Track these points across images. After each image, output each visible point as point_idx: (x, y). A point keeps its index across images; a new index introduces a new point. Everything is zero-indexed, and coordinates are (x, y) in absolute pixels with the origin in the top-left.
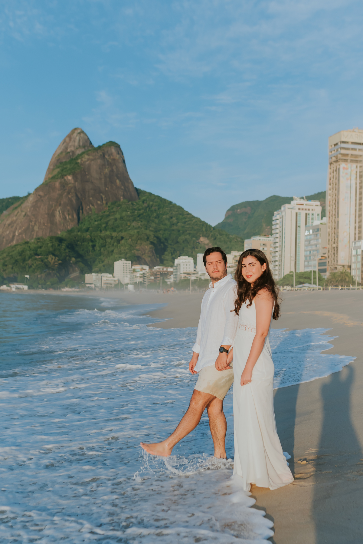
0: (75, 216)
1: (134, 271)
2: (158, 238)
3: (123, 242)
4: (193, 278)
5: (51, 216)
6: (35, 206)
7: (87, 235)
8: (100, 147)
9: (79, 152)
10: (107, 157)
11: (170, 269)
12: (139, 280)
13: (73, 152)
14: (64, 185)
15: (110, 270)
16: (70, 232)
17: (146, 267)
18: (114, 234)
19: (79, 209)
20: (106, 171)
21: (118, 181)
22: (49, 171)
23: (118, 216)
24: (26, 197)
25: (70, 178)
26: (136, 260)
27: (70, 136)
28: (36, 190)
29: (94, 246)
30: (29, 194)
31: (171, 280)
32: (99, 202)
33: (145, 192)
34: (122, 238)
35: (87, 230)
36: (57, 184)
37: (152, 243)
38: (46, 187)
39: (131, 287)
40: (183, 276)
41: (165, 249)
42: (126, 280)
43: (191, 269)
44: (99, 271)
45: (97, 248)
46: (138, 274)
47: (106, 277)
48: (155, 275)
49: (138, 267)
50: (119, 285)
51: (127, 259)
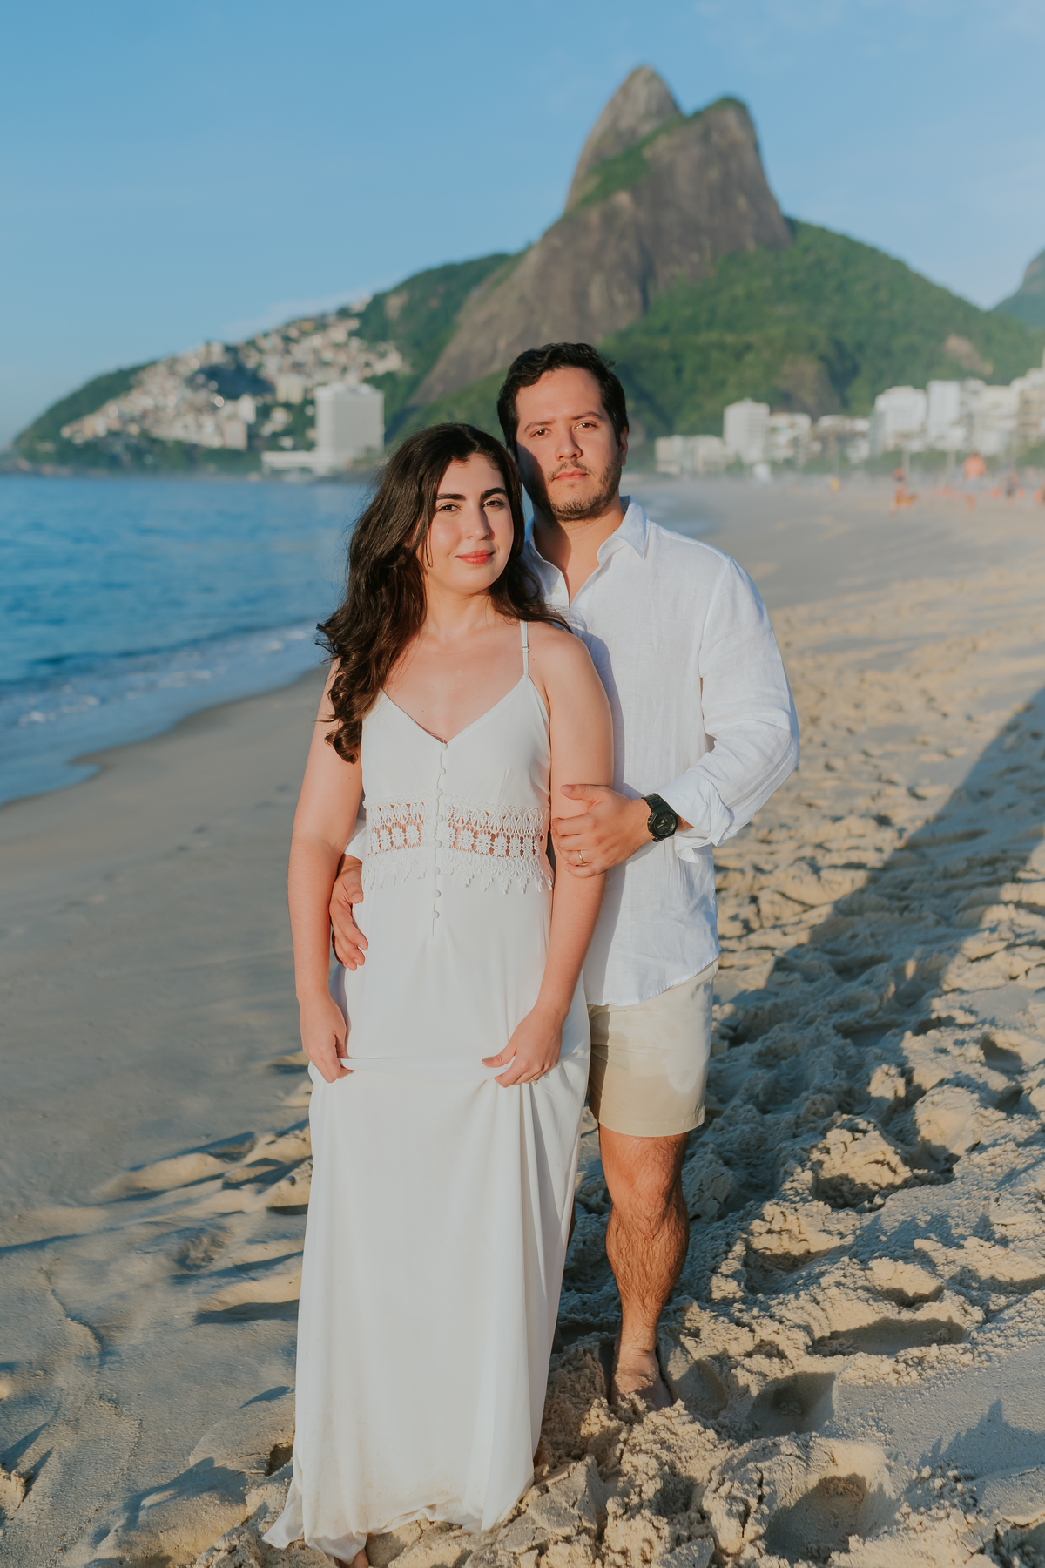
0: (637, 296)
1: (774, 430)
2: (838, 345)
3: (750, 358)
4: (915, 446)
5: (580, 297)
6: (543, 275)
7: (664, 344)
8: (698, 115)
9: (646, 128)
10: (715, 137)
11: (861, 425)
12: (783, 453)
13: (633, 132)
14: (609, 218)
15: (714, 427)
16: (624, 336)
17: (803, 421)
18: (730, 338)
19: (645, 278)
20: (714, 174)
21: (742, 203)
22: (577, 182)
23: (739, 290)
24: (520, 257)
25: (623, 199)
26: (782, 401)
27: (625, 90)
28: (548, 234)
29: (678, 371)
30: (530, 247)
31: (860, 451)
32: (695, 257)
33: (808, 227)
34: (748, 347)
35: (665, 330)
36: (594, 216)
37: (823, 358)
38: (568, 225)
39: (762, 472)
40: (890, 443)
41: (854, 371)
42: (753, 453)
43: (913, 424)
44: (692, 432)
45: (687, 375)
46: (783, 438)
47: (706, 447)
48: (822, 438)
49: (782, 420)
50: (737, 468)
51: (758, 399)
